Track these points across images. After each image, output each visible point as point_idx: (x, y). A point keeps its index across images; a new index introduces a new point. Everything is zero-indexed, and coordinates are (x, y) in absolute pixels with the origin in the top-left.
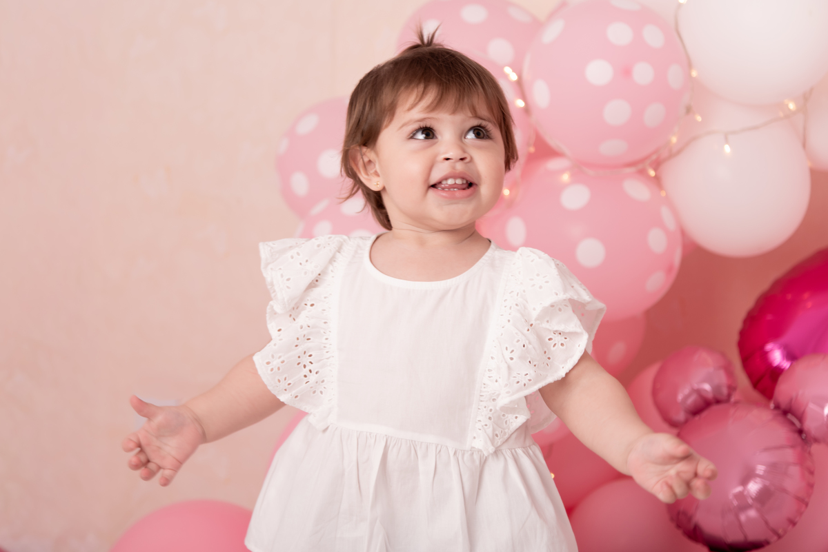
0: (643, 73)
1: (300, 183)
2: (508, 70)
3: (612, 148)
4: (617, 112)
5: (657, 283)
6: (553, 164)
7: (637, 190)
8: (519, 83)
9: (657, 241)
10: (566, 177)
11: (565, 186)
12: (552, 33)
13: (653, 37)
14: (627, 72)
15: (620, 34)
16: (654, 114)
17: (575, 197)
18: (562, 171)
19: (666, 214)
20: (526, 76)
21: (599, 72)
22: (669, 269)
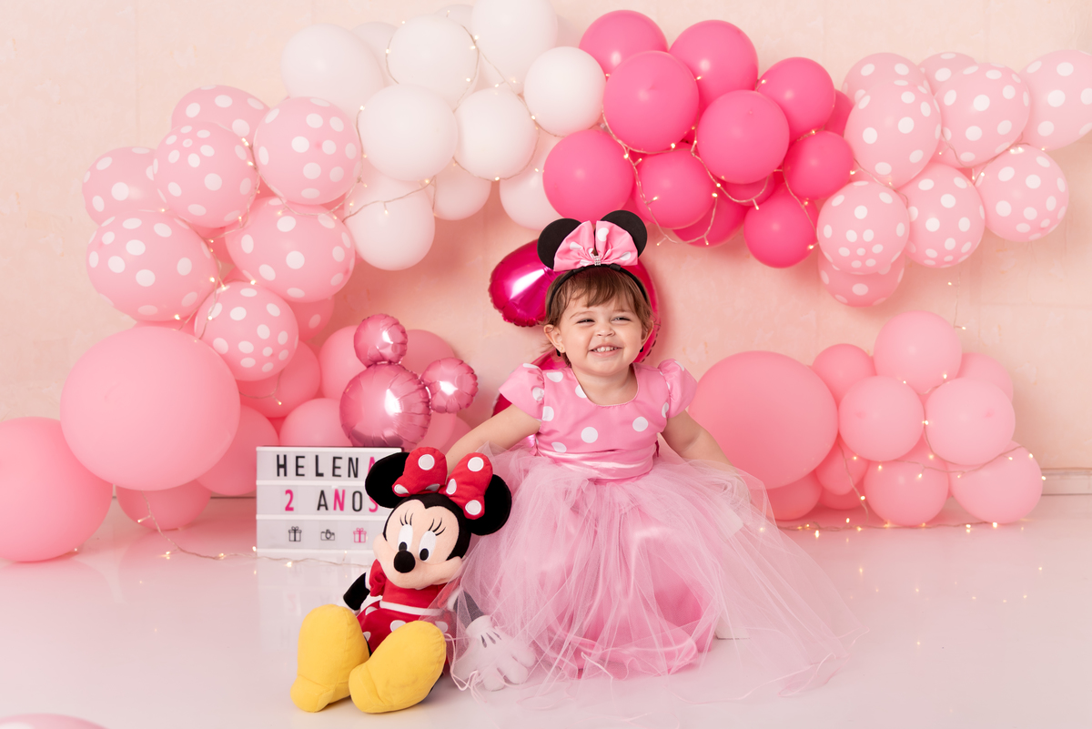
0: (329, 147)
1: (98, 203)
2: (244, 140)
3: (310, 194)
4: (312, 171)
5: (337, 280)
6: (273, 202)
7: (327, 221)
8: (251, 148)
9: (338, 254)
10: (279, 213)
11: (280, 217)
12: (271, 117)
13: (337, 124)
14: (319, 145)
15: (314, 121)
16: (336, 174)
17: (286, 224)
18: (278, 208)
19: (345, 237)
20: (255, 145)
21: (300, 144)
22: (346, 272)
